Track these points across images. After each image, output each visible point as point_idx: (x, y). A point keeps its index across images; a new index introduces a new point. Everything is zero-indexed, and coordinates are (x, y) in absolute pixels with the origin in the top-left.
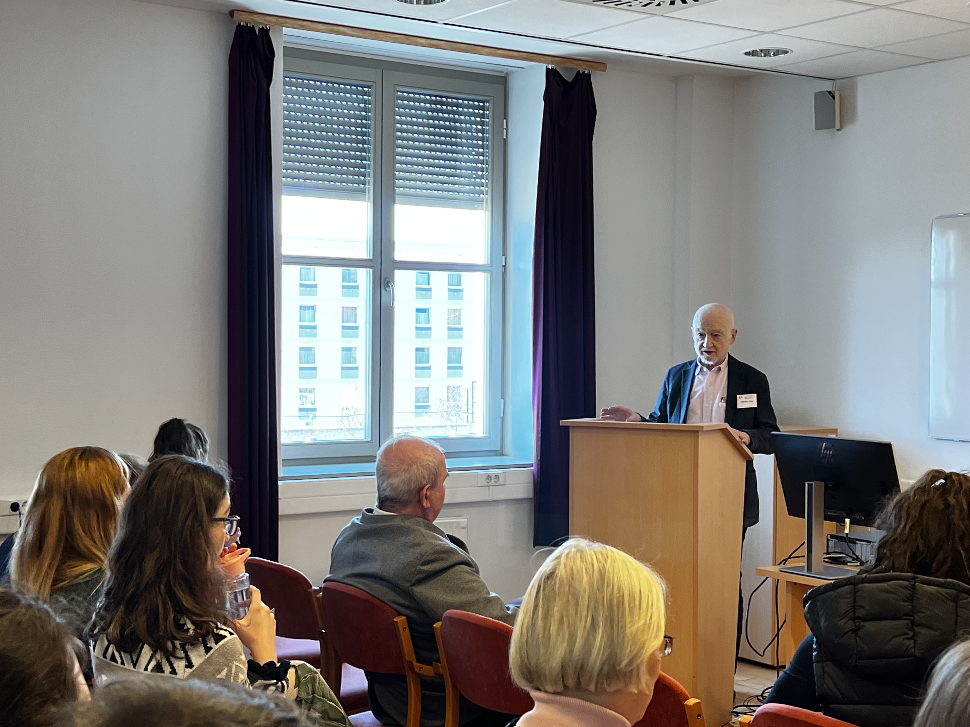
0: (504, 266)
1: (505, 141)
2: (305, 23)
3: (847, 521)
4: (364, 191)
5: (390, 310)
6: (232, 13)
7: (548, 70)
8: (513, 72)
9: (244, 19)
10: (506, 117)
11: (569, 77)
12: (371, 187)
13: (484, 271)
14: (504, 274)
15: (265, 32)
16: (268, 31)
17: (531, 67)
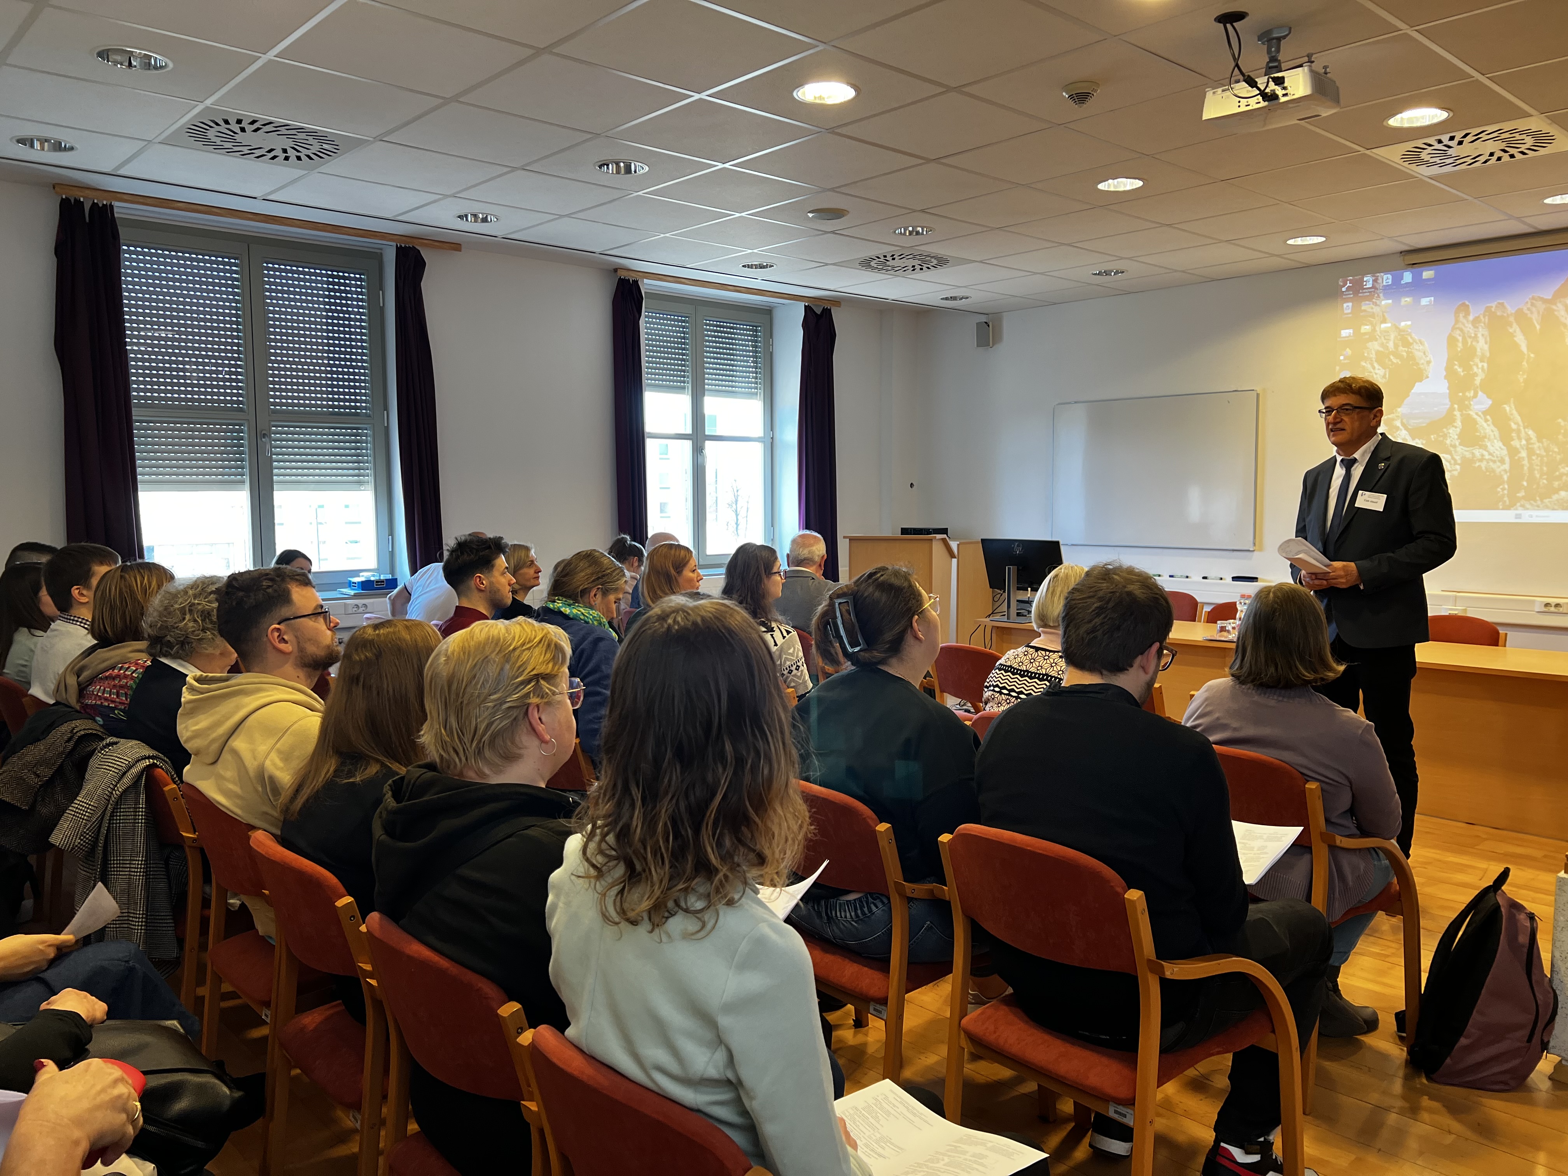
0: (772, 438)
1: (771, 353)
2: (661, 277)
3: (1029, 589)
4: (684, 388)
5: (704, 468)
6: (616, 270)
7: (805, 306)
8: (776, 307)
9: (623, 274)
10: (771, 337)
11: (818, 311)
12: (690, 385)
13: (759, 441)
14: (772, 443)
15: (636, 282)
16: (637, 281)
17: (790, 304)
